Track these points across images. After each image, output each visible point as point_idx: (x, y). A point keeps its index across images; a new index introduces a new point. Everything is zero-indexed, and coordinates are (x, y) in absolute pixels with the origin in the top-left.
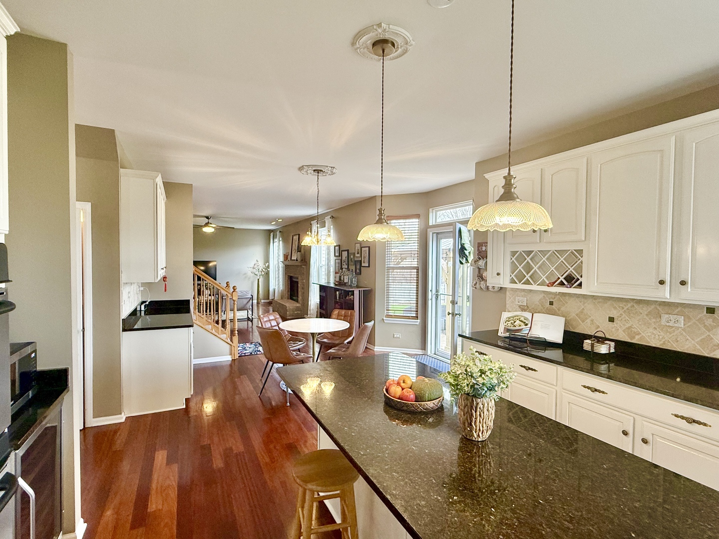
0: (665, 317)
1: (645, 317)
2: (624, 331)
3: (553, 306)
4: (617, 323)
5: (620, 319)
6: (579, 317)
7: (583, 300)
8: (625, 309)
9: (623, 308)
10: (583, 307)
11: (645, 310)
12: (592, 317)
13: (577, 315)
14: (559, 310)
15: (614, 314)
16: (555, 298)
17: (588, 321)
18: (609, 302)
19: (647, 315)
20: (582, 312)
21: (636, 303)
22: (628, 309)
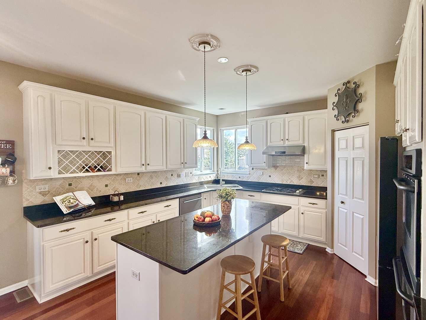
0: (127, 179)
1: (120, 181)
2: (112, 190)
3: (72, 186)
4: (109, 187)
5: (110, 184)
6: (90, 189)
7: (91, 178)
8: (112, 179)
9: (111, 179)
10: (92, 182)
11: (119, 178)
12: (97, 187)
13: (88, 188)
14: (76, 188)
15: (107, 182)
16: (73, 181)
17: (95, 189)
18: (105, 178)
19: (120, 180)
20: (91, 186)
21: (116, 175)
22: (113, 179)
